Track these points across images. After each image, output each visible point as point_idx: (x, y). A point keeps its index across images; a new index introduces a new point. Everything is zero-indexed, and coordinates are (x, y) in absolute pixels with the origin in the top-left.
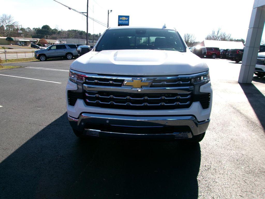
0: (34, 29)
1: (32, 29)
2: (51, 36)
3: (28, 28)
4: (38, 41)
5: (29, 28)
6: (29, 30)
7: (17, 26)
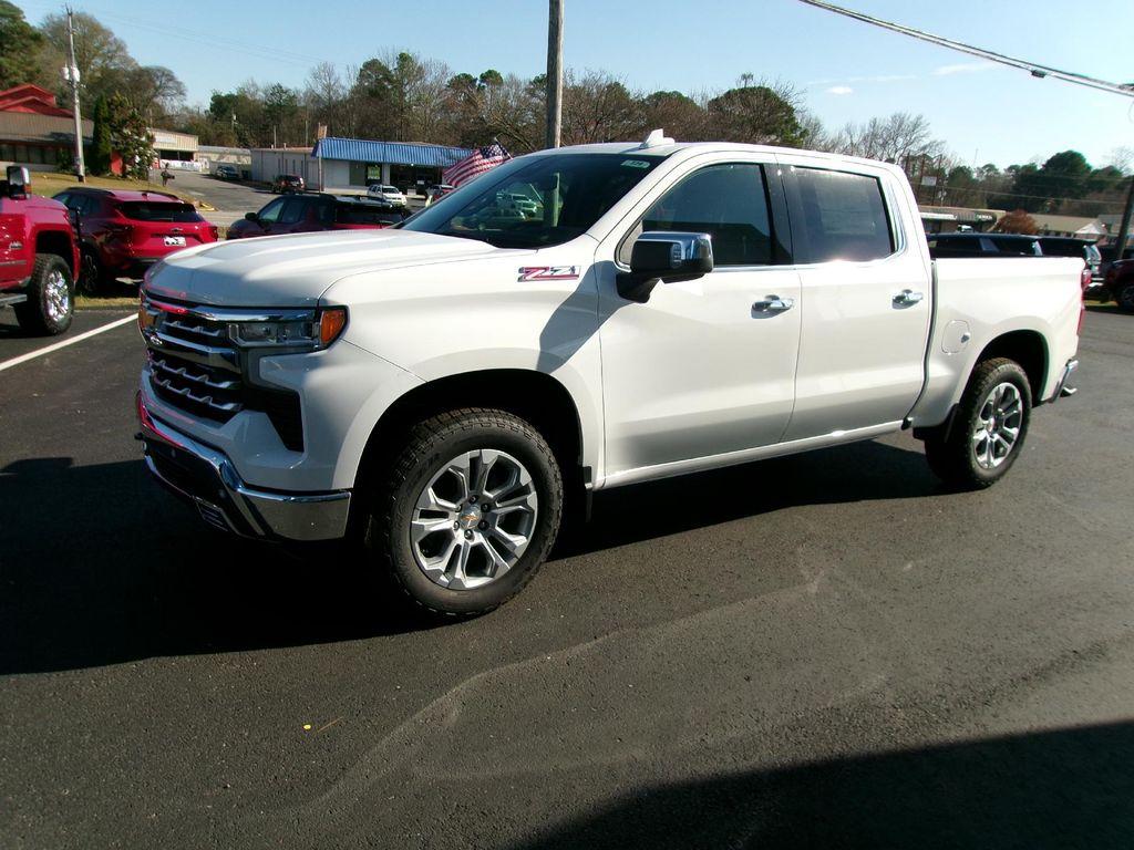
0: (1011, 168)
1: (1002, 167)
2: (1077, 203)
3: (987, 166)
4: (995, 219)
5: (990, 167)
6: (991, 173)
7: (941, 158)
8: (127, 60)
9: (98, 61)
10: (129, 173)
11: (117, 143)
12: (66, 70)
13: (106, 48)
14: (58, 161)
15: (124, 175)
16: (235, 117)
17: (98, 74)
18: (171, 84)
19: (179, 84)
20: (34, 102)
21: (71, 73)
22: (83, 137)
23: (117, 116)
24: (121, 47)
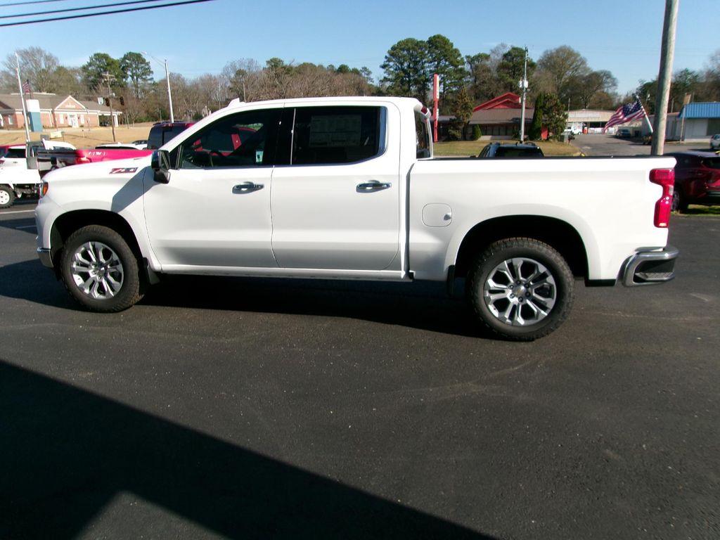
8: (586, 69)
9: (569, 73)
10: (551, 138)
11: (546, 121)
12: (521, 82)
13: (575, 64)
14: (513, 133)
15: (547, 140)
16: (649, 96)
17: (567, 81)
18: (608, 80)
19: (614, 79)
20: (508, 101)
21: (523, 84)
22: (525, 119)
23: (548, 105)
24: (583, 62)
